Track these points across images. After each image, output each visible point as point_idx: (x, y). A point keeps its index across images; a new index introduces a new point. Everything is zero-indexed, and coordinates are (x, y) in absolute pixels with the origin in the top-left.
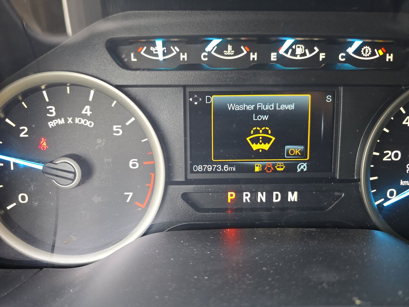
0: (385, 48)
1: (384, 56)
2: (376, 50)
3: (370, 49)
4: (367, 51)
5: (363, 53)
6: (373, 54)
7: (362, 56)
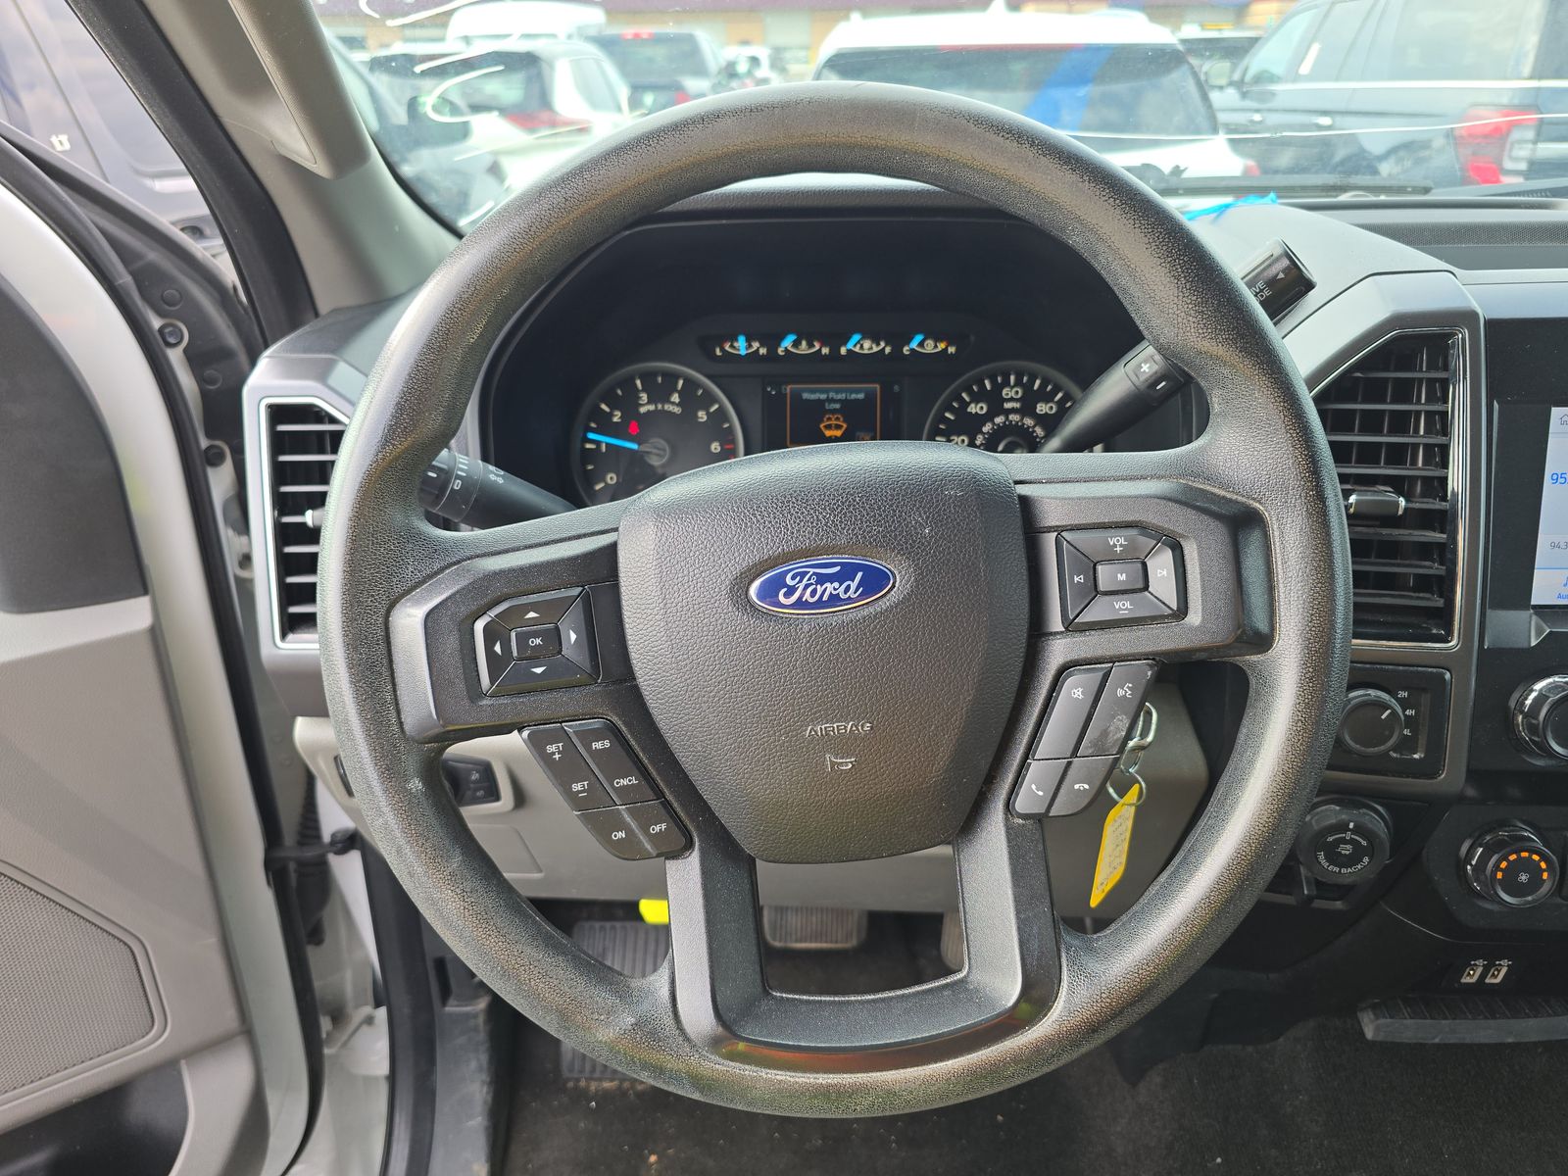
0: (948, 342)
2: (938, 344)
3: (933, 343)
4: (929, 345)
5: (925, 347)
7: (924, 349)
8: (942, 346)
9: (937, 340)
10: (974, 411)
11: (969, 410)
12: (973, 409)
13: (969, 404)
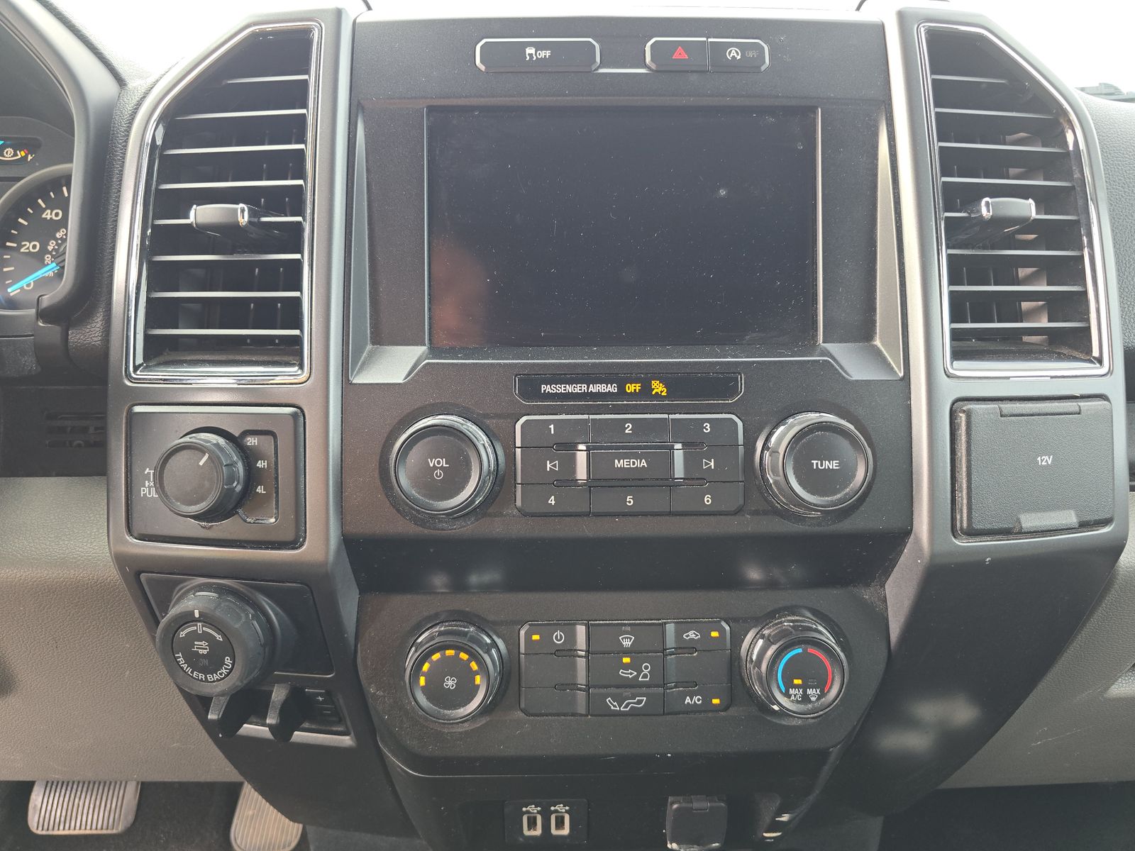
0: (27, 150)
1: (26, 157)
2: (18, 152)
3: (12, 151)
4: (9, 153)
5: (5, 155)
6: (15, 155)
7: (4, 157)
8: (21, 154)
9: (16, 148)
10: (49, 217)
11: (44, 216)
12: (48, 215)
13: (44, 210)
